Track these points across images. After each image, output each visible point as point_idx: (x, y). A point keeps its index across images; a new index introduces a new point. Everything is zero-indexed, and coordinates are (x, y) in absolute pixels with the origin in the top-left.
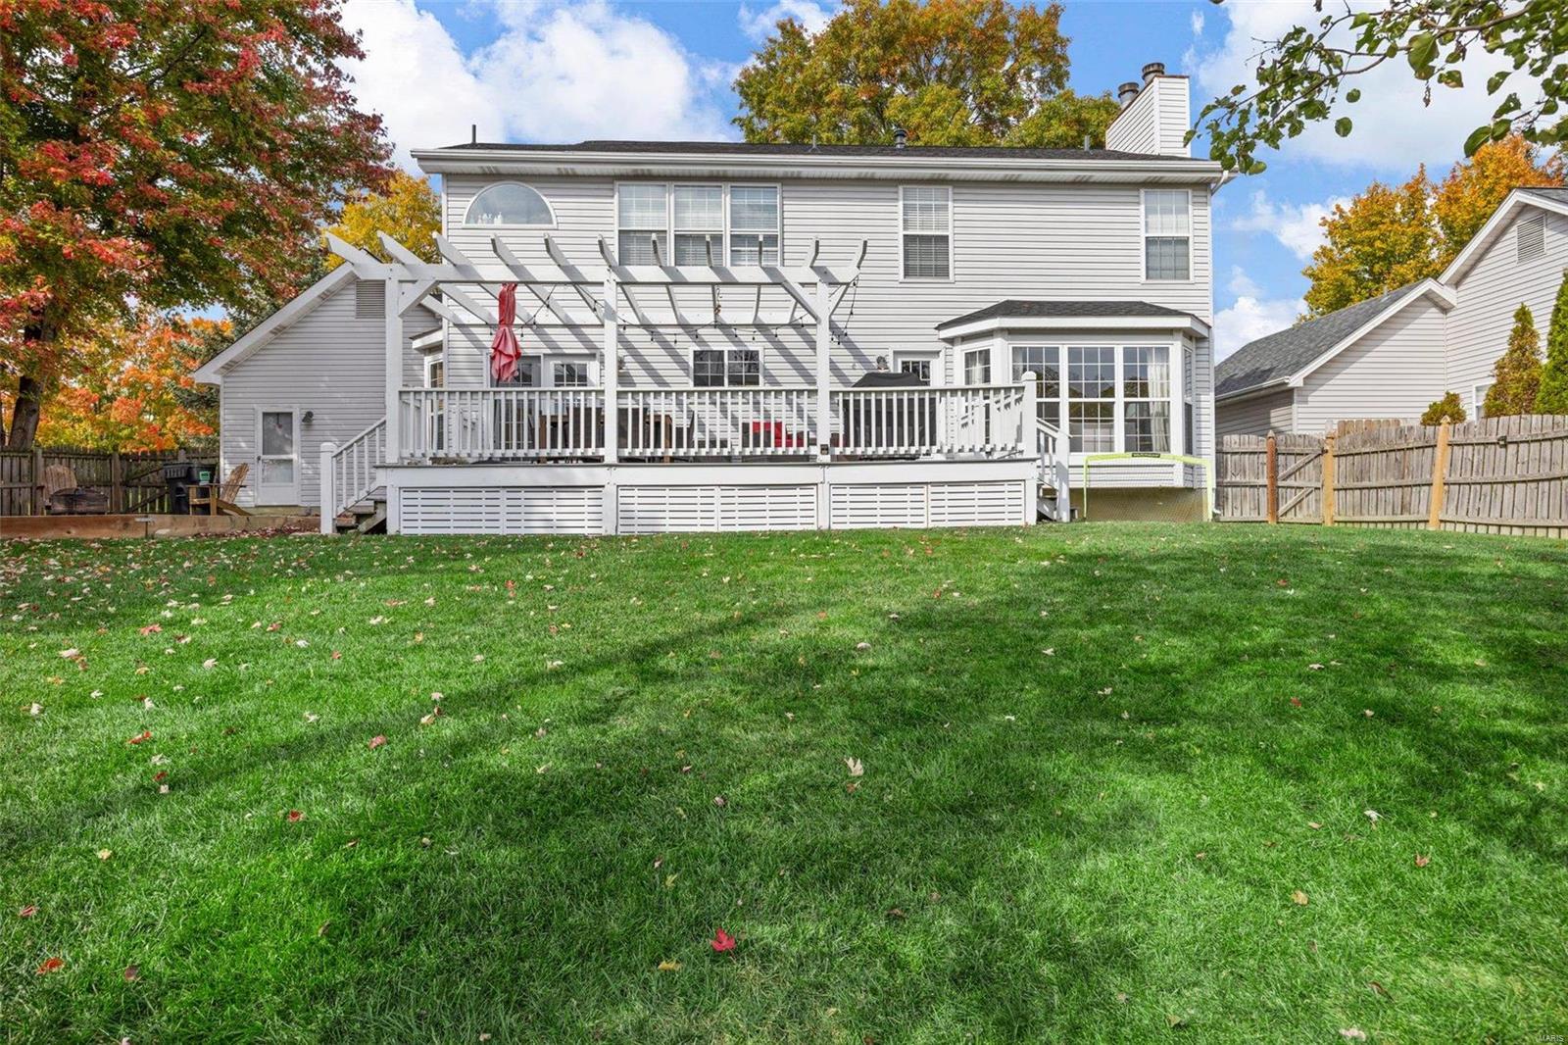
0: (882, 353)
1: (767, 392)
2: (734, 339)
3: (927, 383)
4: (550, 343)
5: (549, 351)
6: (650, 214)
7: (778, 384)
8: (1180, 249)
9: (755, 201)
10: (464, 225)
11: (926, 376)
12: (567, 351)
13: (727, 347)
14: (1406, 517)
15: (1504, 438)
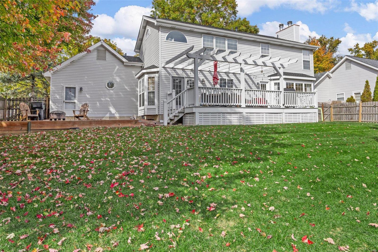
0: (258, 82)
1: (234, 90)
2: (228, 76)
3: (265, 89)
4: (187, 74)
5: (186, 76)
6: (209, 43)
7: (237, 88)
8: (308, 63)
9: (232, 43)
10: (165, 40)
11: (265, 87)
12: (191, 76)
13: (227, 78)
14: (352, 120)
15: (375, 106)
